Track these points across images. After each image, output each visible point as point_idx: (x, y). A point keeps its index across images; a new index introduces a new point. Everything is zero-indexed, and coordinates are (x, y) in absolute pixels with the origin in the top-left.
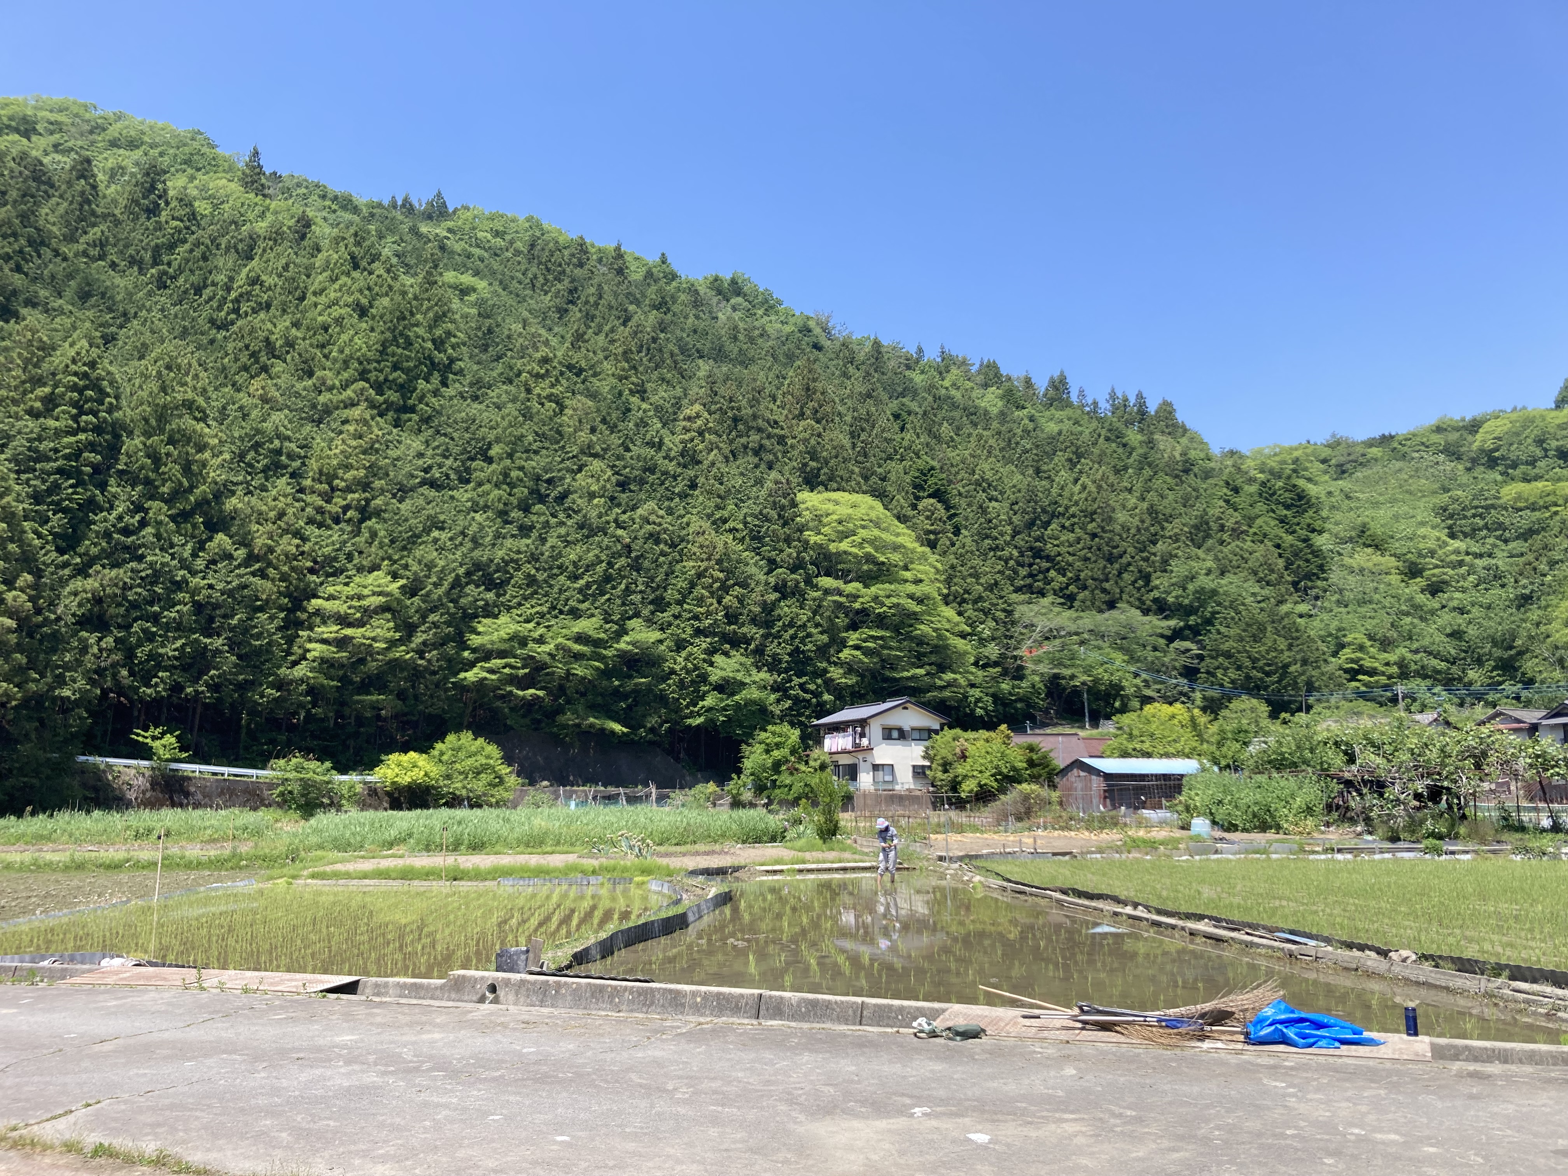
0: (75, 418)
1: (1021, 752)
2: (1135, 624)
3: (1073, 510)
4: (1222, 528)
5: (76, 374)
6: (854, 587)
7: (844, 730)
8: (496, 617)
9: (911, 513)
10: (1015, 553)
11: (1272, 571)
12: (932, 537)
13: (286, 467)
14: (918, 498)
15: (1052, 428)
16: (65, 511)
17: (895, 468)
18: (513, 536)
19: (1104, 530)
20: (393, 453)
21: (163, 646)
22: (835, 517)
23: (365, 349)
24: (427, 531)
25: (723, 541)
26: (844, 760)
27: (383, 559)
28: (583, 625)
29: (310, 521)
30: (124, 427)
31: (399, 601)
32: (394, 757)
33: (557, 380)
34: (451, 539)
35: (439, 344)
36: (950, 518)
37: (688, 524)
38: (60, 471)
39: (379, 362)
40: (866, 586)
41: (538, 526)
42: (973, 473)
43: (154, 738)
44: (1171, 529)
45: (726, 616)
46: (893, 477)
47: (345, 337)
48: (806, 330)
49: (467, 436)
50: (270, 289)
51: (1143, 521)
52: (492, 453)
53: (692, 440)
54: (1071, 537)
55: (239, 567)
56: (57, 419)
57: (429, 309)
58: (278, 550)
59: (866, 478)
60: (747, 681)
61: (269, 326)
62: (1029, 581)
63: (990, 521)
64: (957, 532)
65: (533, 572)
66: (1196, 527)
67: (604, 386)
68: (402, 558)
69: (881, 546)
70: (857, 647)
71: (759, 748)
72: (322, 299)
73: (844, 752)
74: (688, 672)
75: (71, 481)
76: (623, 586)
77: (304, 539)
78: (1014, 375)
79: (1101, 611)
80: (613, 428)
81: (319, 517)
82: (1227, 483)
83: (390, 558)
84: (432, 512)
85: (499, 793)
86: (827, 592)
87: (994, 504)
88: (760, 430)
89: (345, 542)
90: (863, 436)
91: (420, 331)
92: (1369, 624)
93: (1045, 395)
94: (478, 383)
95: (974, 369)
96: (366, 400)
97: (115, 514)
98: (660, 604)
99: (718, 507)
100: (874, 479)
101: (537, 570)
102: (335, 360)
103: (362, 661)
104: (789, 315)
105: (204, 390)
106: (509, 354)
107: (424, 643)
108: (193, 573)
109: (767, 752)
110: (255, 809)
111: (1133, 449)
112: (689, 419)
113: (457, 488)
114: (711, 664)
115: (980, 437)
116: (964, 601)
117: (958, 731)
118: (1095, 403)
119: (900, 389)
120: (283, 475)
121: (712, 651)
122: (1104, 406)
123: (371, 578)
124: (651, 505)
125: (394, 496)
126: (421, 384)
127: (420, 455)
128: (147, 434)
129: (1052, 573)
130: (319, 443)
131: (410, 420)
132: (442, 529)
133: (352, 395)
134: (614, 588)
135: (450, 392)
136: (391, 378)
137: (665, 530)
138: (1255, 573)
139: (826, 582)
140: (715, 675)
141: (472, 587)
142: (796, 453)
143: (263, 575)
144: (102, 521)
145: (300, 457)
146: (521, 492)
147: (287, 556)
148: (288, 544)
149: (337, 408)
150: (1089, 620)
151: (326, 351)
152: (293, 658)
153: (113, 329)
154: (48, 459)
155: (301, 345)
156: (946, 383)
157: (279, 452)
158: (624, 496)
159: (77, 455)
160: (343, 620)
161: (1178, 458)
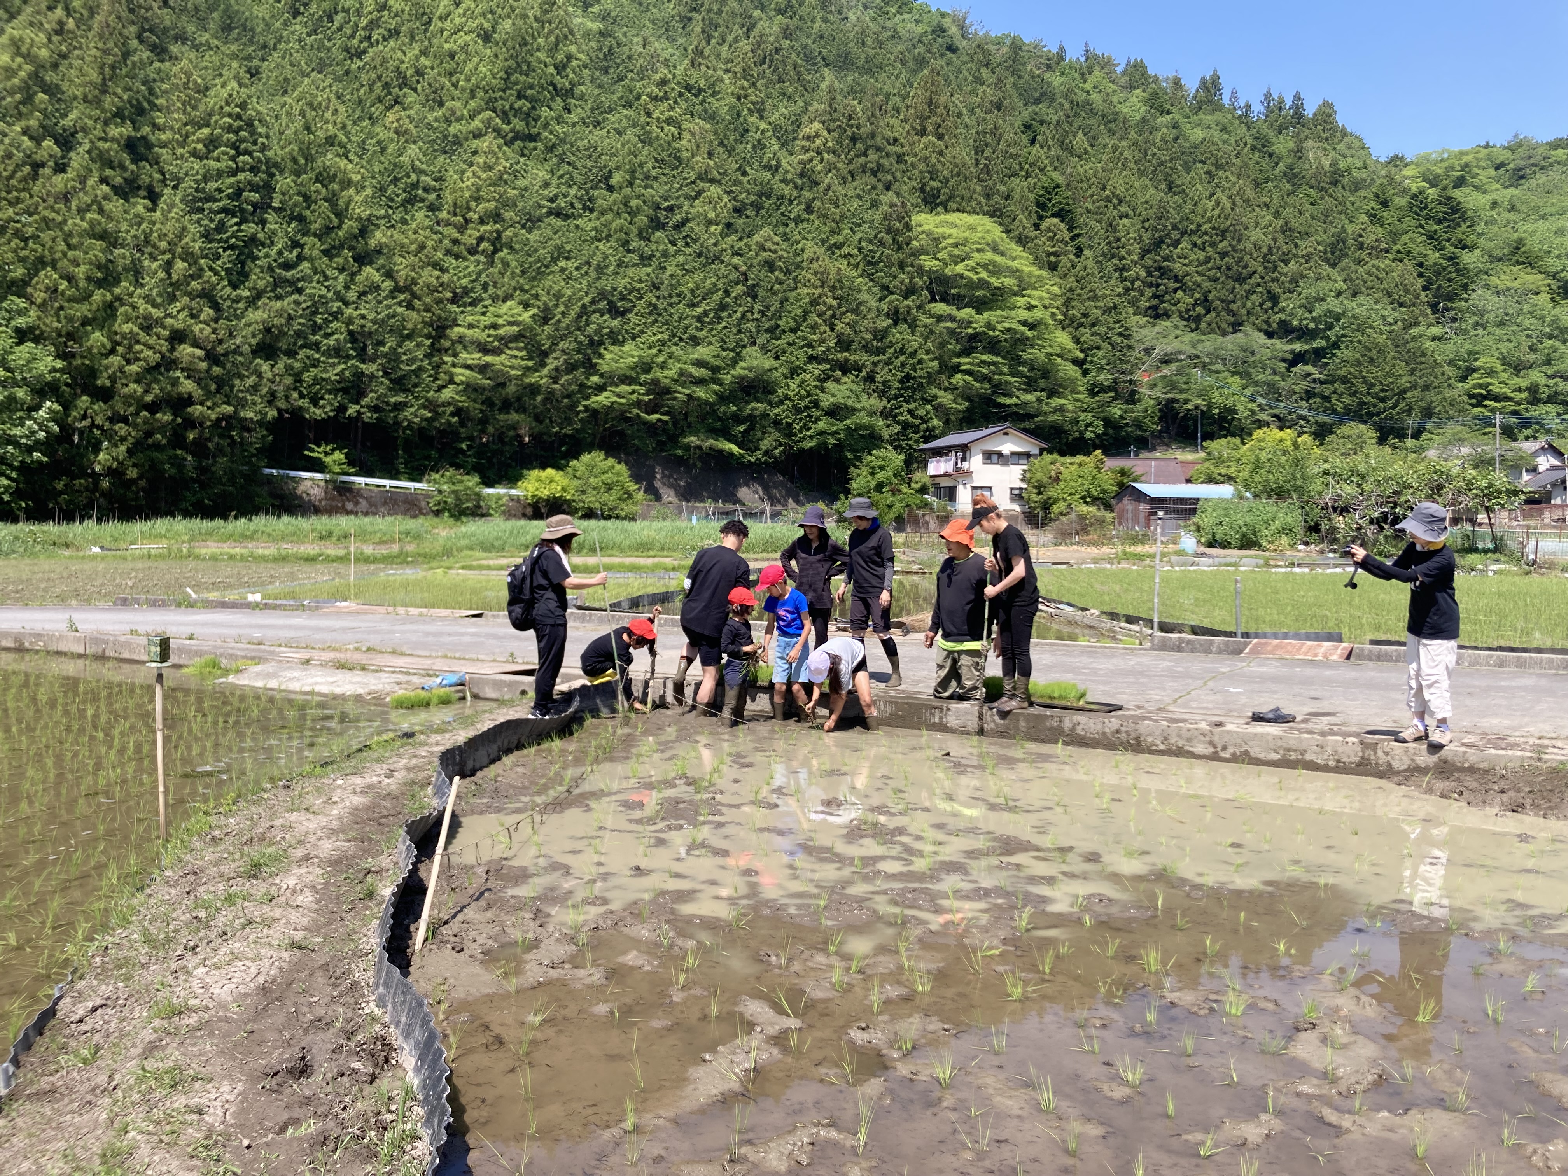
0: (233, 159)
1: (1113, 475)
2: (1255, 347)
3: (1206, 227)
4: (1361, 247)
5: (230, 115)
6: (967, 313)
7: (946, 455)
8: (622, 343)
9: (1033, 234)
10: (1143, 274)
11: (1407, 291)
12: (1053, 259)
13: (423, 200)
14: (1041, 218)
15: (1197, 135)
16: (232, 247)
17: (1019, 185)
18: (634, 265)
19: (1235, 250)
20: (521, 183)
21: (325, 371)
22: (950, 241)
23: (489, 77)
24: (555, 260)
25: (837, 267)
26: (945, 483)
27: (515, 289)
28: (702, 352)
29: (448, 252)
30: (276, 165)
31: (532, 329)
32: (535, 473)
33: (675, 102)
34: (577, 269)
35: (560, 68)
36: (1073, 239)
37: (803, 250)
38: (225, 210)
39: (504, 91)
40: (979, 312)
41: (658, 254)
42: (1104, 188)
43: (326, 454)
44: (1306, 246)
45: (839, 342)
46: (1017, 195)
47: (470, 66)
48: (940, 30)
49: (590, 164)
50: (396, 15)
51: (1275, 240)
52: (613, 181)
53: (811, 161)
54: (1202, 256)
55: (385, 298)
56: (218, 160)
57: (551, 32)
58: (421, 281)
59: (988, 197)
60: (858, 406)
61: (400, 54)
62: (1155, 302)
63: (1119, 240)
64: (1079, 252)
65: (654, 300)
66: (1333, 246)
67: (723, 106)
68: (533, 287)
69: (995, 270)
70: (969, 373)
71: (864, 471)
72: (448, 24)
73: (946, 475)
74: (802, 398)
75: (236, 220)
76: (739, 315)
77: (443, 270)
78: (1162, 75)
79: (1224, 333)
80: (730, 151)
81: (455, 249)
82: (1377, 196)
83: (522, 290)
84: (559, 242)
85: (627, 508)
86: (940, 319)
87: (1125, 221)
88: (879, 149)
89: (479, 274)
90: (988, 152)
91: (542, 55)
92: (1504, 347)
93: (1195, 98)
94: (597, 108)
95: (1119, 70)
96: (494, 130)
97: (275, 249)
98: (774, 331)
99: (833, 232)
100: (996, 198)
101: (658, 298)
102: (464, 90)
103: (503, 385)
104: (924, 10)
105: (344, 127)
106: (630, 75)
107: (557, 369)
108: (346, 304)
109: (873, 474)
110: (415, 517)
111: (1280, 159)
112: (808, 138)
113: (580, 216)
114: (823, 390)
115: (1115, 148)
116: (1082, 325)
117: (1055, 456)
118: (1248, 106)
119: (1037, 95)
120: (421, 208)
121: (824, 379)
122: (1258, 109)
123: (504, 308)
124: (767, 231)
125: (523, 227)
126: (545, 112)
127: (546, 185)
128: (298, 174)
129: (1180, 294)
130: (451, 175)
131: (535, 149)
132: (567, 259)
133: (481, 125)
134: (730, 316)
135: (573, 117)
136: (516, 106)
137: (780, 258)
138: (1389, 294)
139: (940, 308)
140: (826, 401)
141: (597, 315)
142: (916, 172)
143: (410, 306)
144: (266, 256)
145: (435, 190)
146: (642, 220)
147: (428, 287)
148: (429, 276)
149: (467, 139)
150: (1209, 344)
151: (454, 79)
152: (439, 382)
153: (256, 62)
154: (215, 200)
155: (431, 74)
156: (1088, 86)
157: (415, 185)
158: (741, 221)
159: (237, 194)
160: (484, 349)
161: (1327, 168)
